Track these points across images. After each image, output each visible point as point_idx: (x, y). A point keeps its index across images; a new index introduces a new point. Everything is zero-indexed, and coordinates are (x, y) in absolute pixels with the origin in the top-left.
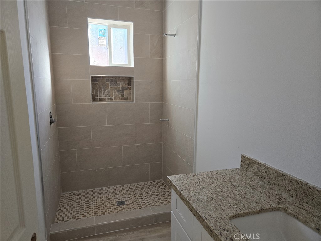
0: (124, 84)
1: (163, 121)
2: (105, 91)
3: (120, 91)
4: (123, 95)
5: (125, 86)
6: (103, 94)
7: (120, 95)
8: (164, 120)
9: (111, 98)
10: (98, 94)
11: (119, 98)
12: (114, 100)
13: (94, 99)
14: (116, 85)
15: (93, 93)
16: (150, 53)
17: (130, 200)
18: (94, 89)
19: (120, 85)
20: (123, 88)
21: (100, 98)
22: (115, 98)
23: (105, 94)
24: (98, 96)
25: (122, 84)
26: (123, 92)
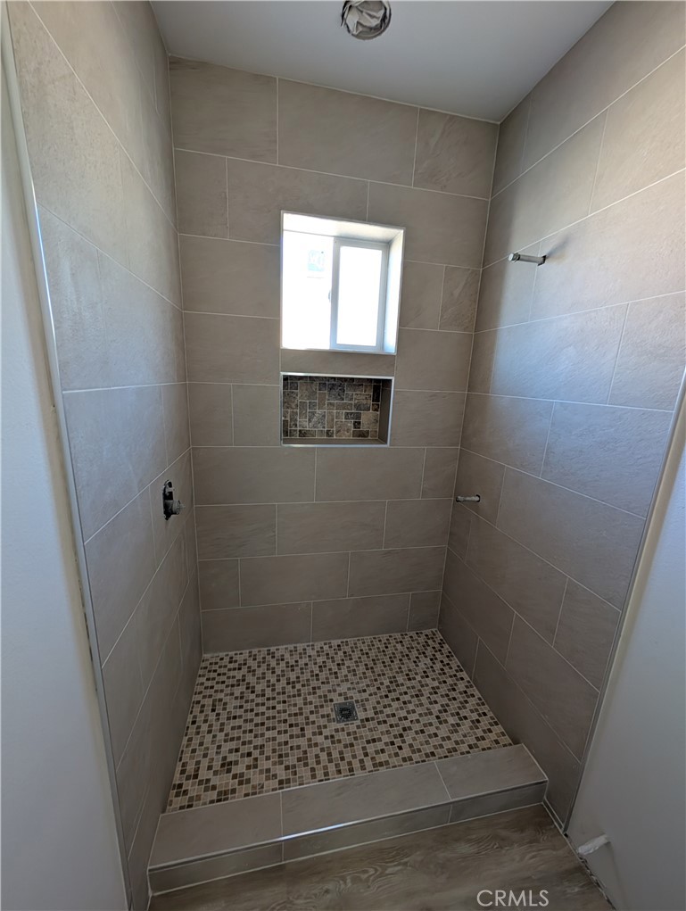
0: (363, 396)
1: (465, 501)
2: (314, 413)
3: (351, 414)
4: (357, 425)
5: (365, 402)
6: (310, 421)
7: (350, 424)
8: (468, 499)
9: (328, 431)
10: (296, 420)
11: (348, 431)
12: (335, 437)
13: (287, 433)
14: (343, 400)
15: (285, 417)
16: (442, 316)
17: (367, 700)
18: (288, 408)
19: (351, 399)
20: (358, 407)
21: (300, 431)
22: (338, 432)
23: (315, 419)
24: (296, 425)
25: (358, 397)
26: (358, 416)
